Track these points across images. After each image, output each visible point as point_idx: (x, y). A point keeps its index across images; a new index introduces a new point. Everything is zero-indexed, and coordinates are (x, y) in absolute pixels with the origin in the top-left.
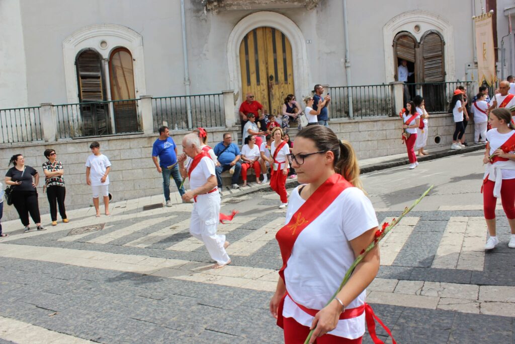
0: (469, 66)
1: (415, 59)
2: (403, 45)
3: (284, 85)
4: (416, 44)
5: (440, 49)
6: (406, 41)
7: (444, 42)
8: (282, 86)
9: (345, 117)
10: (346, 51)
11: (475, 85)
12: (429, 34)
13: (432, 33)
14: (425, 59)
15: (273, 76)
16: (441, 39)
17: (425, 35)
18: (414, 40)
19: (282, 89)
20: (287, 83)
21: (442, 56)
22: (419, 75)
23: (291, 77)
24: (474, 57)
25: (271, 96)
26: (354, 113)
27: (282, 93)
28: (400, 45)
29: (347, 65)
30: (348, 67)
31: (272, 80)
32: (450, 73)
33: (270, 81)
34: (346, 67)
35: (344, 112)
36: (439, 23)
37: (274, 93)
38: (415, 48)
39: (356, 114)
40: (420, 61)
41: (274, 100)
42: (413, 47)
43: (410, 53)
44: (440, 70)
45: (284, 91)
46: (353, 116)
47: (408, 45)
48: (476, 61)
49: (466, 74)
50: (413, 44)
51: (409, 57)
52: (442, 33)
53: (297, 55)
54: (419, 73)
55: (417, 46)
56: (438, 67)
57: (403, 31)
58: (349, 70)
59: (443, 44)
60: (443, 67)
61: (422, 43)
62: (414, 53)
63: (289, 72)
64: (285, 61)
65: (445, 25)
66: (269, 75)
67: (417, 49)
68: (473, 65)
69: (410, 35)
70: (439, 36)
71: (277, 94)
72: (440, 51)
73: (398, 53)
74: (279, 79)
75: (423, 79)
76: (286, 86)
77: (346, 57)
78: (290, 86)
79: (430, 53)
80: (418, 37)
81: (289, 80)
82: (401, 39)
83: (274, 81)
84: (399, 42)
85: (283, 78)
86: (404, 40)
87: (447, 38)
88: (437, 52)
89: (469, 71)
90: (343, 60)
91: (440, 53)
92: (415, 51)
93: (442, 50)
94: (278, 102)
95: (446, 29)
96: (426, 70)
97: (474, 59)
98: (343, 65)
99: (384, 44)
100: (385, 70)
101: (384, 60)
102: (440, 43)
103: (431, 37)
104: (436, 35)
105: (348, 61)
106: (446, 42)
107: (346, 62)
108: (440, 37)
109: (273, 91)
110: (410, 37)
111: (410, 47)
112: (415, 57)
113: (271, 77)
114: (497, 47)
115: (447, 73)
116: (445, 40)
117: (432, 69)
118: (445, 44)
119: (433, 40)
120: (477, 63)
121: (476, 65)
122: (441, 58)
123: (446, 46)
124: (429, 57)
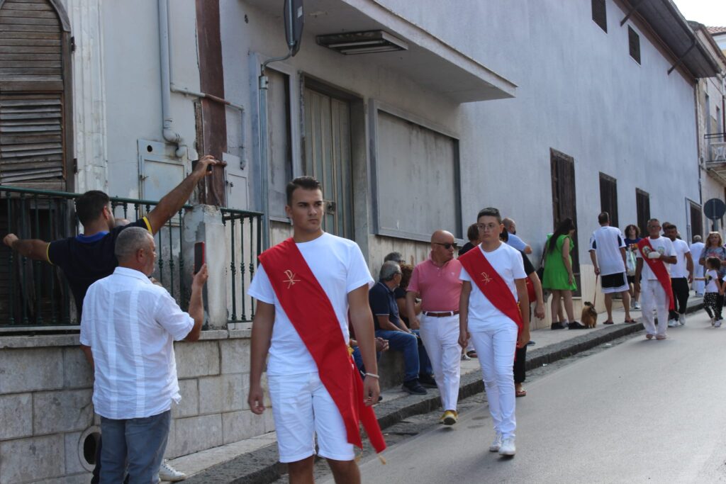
0: (150, 149)
5: (57, 65)
7: (72, 39)
11: (205, 221)
16: (60, 24)
21: (62, 93)
24: (163, 119)
32: (89, 168)
44: (56, 149)
48: (171, 134)
49: (141, 178)
52: (62, 2)
56: (46, 138)
59: (66, 45)
60: (65, 137)
68: (161, 151)
70: (54, 10)
72: (54, 72)
79: (24, 73)
87: (80, 28)
88: (46, 74)
89: (149, 170)
91: (57, 79)
93: (65, 71)
97: (164, 128)
102: (56, 41)
106: (77, 42)
108: (58, 18)
114: (222, 94)
115: (80, 165)
116: (76, 33)
117: (26, 140)
118: (73, 48)
119: (34, 21)
120: (174, 144)
121: (171, 151)
122: (58, 102)
123: (77, 54)
124: (17, 88)
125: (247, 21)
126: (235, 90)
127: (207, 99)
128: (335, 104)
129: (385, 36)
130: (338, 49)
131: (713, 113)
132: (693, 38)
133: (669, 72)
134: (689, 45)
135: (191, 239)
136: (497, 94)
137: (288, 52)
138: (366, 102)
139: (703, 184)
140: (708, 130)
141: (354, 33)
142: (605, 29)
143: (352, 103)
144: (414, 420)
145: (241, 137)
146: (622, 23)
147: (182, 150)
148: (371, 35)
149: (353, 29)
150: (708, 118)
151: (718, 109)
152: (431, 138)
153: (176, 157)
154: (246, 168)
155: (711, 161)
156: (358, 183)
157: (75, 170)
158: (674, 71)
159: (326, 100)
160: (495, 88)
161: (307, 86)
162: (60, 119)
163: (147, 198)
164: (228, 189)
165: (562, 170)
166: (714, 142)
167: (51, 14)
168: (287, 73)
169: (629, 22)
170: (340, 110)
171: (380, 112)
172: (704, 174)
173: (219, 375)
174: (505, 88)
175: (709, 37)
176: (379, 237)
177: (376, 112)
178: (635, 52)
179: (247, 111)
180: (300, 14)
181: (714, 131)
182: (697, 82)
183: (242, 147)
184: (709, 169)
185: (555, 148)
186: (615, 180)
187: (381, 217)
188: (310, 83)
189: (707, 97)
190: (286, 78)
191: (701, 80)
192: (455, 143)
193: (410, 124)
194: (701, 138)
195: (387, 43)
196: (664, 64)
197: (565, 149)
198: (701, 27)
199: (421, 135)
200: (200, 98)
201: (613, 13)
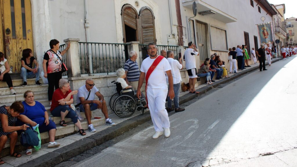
0: (169, 36)
1: (136, 27)
2: (128, 15)
3: (22, 40)
4: (137, 16)
5: (152, 22)
6: (130, 12)
7: (154, 17)
8: (20, 41)
9: (86, 73)
10: (85, 13)
11: (181, 49)
12: (145, 9)
13: (147, 9)
14: (143, 28)
15: (10, 30)
16: (152, 15)
17: (143, 9)
18: (135, 12)
19: (20, 45)
20: (26, 39)
21: (153, 27)
22: (140, 39)
23: (30, 33)
24: (171, 31)
25: (7, 51)
26: (93, 70)
27: (20, 48)
28: (126, 14)
29: (87, 25)
30: (87, 27)
31: (8, 34)
32: (159, 40)
33: (6, 35)
34: (85, 28)
35: (84, 69)
36: (150, 2)
37: (10, 48)
38: (136, 18)
39: (95, 71)
40: (140, 28)
41: (11, 56)
42: (135, 18)
43: (133, 22)
44: (152, 38)
45: (22, 47)
46: (93, 73)
47: (131, 16)
48: (173, 33)
49: (168, 42)
50: (135, 15)
51: (132, 25)
52: (152, 10)
53: (38, 11)
54: (140, 38)
55: (137, 17)
57: (127, 4)
58: (88, 30)
59: (153, 18)
60: (154, 35)
61: (141, 15)
62: (135, 22)
63: (28, 27)
64: (23, 16)
65: (154, 4)
66: (6, 28)
67: (137, 19)
68: (171, 36)
69: (132, 8)
70: (151, 12)
71: (15, 49)
72: (152, 23)
73: (125, 20)
74: (17, 33)
75: (143, 43)
76: (25, 41)
77: (85, 19)
78: (29, 42)
79: (146, 24)
80: (138, 10)
81: (28, 35)
82: (126, 10)
83: (11, 35)
84: (125, 12)
85: (21, 33)
86: (129, 11)
87: (156, 14)
88: (150, 24)
89: (169, 40)
90: (82, 21)
92: (136, 21)
93: (153, 23)
94: (16, 58)
95: (155, 8)
96: (144, 36)
97: (172, 32)
98: (83, 26)
99: (115, 12)
100: (117, 34)
101: (116, 25)
102: (152, 18)
103: (146, 11)
104: (149, 11)
105: (86, 22)
107: (85, 23)
108: (152, 13)
109: (10, 46)
110: (133, 9)
111: (132, 17)
112: (136, 25)
113: (8, 31)
114: (182, 25)
115: (157, 40)
116: (155, 16)
117: (148, 36)
118: (155, 19)
119: (147, 14)
120: (174, 35)
121: (173, 36)
122: (153, 29)
123: (155, 20)
124: (145, 27)
125: (185, 11)
126: (184, 24)
127: (179, 26)
128: (202, 25)
129: (212, 11)
130: (203, 15)
131: (276, 22)
132: (271, 7)
133: (267, 14)
134: (270, 9)
135: (178, 52)
136: (233, 21)
137: (194, 16)
138: (208, 24)
139: (275, 37)
140: (275, 26)
141: (206, 11)
142: (253, 7)
143: (206, 25)
144: (222, 85)
145: (186, 33)
146: (257, 5)
147: (175, 36)
148: (209, 11)
149: (205, 11)
150: (275, 23)
151: (277, 21)
152: (221, 30)
153: (174, 37)
154: (187, 39)
155: (276, 32)
156: (208, 40)
157: (156, 41)
158: (268, 14)
159: (201, 24)
160: (233, 20)
161: (197, 22)
162: (153, 32)
163: (169, 45)
164: (184, 43)
165: (246, 35)
166: (277, 28)
167: (151, 13)
168: (193, 20)
169: (258, 5)
170: (203, 26)
171: (211, 26)
172: (275, 34)
173: (185, 77)
174: (235, 20)
175: (275, 7)
176: (212, 50)
177: (210, 26)
178: (260, 11)
179: (186, 28)
180: (196, 8)
181: (276, 26)
182: (272, 16)
183: (186, 35)
184: (276, 34)
185: (245, 31)
186: (257, 37)
187: (212, 47)
188: (198, 22)
189: (275, 19)
190: (193, 21)
191: (273, 16)
192: (225, 31)
193: (217, 28)
194: (274, 27)
195: (212, 13)
196: (266, 13)
197: (247, 31)
198: (273, 5)
199: (219, 30)
200: (178, 26)
201: (255, 3)
